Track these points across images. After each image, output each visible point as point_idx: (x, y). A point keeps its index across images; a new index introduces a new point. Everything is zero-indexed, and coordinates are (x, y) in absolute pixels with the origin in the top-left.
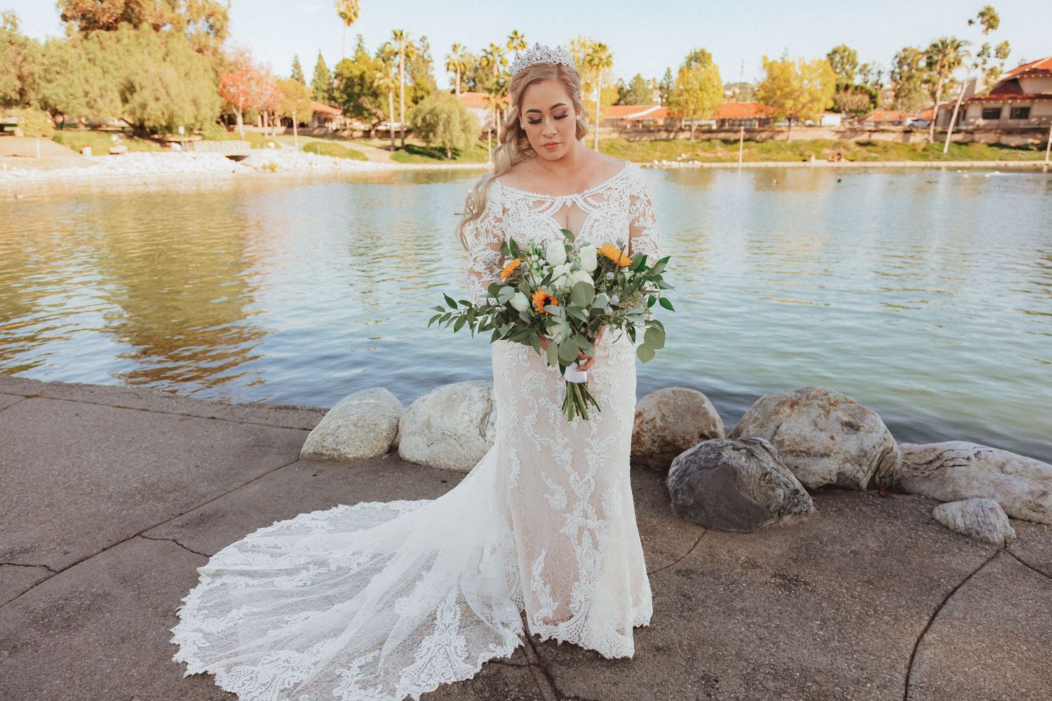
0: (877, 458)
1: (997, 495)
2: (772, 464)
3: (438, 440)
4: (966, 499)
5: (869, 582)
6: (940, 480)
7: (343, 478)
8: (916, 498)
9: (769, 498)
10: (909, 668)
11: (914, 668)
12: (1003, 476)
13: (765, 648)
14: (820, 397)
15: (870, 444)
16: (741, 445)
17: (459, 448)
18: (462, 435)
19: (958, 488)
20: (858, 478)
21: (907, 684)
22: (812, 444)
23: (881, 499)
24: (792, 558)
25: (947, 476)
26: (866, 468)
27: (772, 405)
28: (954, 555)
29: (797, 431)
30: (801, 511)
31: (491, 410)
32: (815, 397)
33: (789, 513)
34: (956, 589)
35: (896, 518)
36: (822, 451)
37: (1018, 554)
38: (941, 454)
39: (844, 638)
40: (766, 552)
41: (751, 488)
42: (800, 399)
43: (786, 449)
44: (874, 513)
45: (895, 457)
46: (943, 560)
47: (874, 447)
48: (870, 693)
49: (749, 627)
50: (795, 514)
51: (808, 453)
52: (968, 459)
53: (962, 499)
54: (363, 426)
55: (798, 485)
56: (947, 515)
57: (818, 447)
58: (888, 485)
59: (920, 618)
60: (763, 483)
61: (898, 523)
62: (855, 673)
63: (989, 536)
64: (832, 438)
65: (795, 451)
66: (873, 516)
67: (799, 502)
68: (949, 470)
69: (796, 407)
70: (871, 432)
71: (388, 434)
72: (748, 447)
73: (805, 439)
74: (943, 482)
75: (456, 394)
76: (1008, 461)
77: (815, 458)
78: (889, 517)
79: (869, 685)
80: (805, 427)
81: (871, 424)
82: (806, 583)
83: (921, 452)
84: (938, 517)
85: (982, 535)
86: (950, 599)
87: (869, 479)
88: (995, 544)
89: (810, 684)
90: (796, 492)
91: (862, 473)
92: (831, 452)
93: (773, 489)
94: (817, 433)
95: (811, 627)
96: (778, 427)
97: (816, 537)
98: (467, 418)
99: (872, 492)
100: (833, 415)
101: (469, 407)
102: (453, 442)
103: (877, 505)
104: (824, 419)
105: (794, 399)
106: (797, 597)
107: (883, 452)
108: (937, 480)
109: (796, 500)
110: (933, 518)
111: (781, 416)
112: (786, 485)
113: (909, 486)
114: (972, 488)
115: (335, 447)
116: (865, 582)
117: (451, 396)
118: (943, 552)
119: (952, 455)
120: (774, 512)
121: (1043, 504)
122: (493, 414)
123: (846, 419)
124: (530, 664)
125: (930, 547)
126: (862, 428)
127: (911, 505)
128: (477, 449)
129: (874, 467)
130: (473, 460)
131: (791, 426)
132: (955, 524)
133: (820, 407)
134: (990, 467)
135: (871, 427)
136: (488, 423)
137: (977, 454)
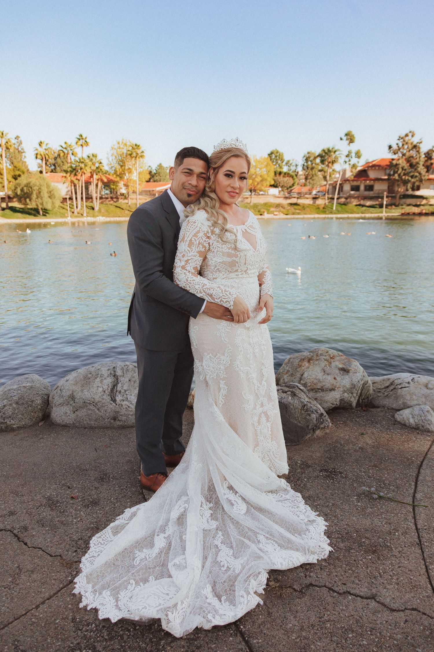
0: (360, 388)
1: (427, 402)
2: (307, 399)
3: (80, 407)
4: (411, 407)
5: (375, 466)
6: (395, 397)
7: (12, 444)
8: (382, 409)
9: (308, 421)
10: (414, 518)
11: (417, 517)
12: (428, 391)
13: (331, 521)
14: (324, 354)
15: (356, 380)
16: (286, 389)
17: (97, 412)
18: (99, 402)
19: (405, 401)
20: (351, 402)
21: (417, 529)
22: (324, 384)
23: (365, 413)
24: (327, 457)
25: (398, 394)
26: (355, 395)
27: (297, 362)
28: (414, 442)
29: (314, 376)
30: (325, 426)
31: (118, 383)
32: (321, 355)
33: (319, 428)
34: (422, 462)
35: (376, 423)
36: (330, 387)
38: (393, 382)
39: (373, 505)
40: (312, 456)
41: (296, 416)
42: (312, 357)
43: (309, 388)
44: (364, 422)
45: (369, 387)
46: (410, 446)
47: (359, 381)
48: (399, 539)
49: (317, 508)
50: (322, 428)
51: (322, 389)
52: (409, 383)
53: (408, 407)
54: (23, 404)
55: (322, 411)
56: (403, 418)
57: (328, 385)
58: (366, 403)
59: (410, 484)
60: (303, 412)
61: (379, 426)
62: (387, 528)
63: (429, 427)
64: (335, 378)
65: (314, 389)
66: (364, 423)
67: (323, 420)
68: (399, 391)
69: (311, 362)
70: (356, 373)
71: (42, 407)
72: (291, 390)
73: (319, 381)
74: (397, 398)
75: (90, 374)
76: (429, 382)
77: (327, 392)
78: (373, 423)
79: (397, 534)
80: (318, 373)
81: (355, 367)
82: (341, 473)
83: (381, 382)
84: (399, 420)
85: (425, 428)
86: (421, 469)
87: (356, 401)
89: (364, 540)
90: (322, 414)
91: (353, 398)
92: (335, 387)
93: (310, 415)
94: (326, 376)
95: (353, 501)
96: (302, 375)
97: (337, 442)
98: (101, 389)
99: (359, 409)
100: (333, 364)
101: (101, 381)
102: (92, 407)
103: (364, 416)
104: (329, 368)
105: (310, 357)
106: (338, 483)
107: (364, 384)
108: (393, 397)
109: (322, 420)
110: (396, 421)
111: (303, 368)
112: (316, 411)
113: (376, 403)
114: (413, 400)
115: (2, 421)
116: (373, 466)
117: (87, 376)
118: (408, 441)
119: (399, 381)
120: (311, 429)
122: (119, 385)
123: (341, 366)
125: (400, 439)
126: (351, 371)
127: (383, 414)
128: (110, 411)
129: (359, 394)
130: (108, 418)
131: (310, 373)
132: (409, 423)
133: (326, 360)
134: (420, 386)
135: (355, 370)
136: (116, 391)
137: (413, 380)
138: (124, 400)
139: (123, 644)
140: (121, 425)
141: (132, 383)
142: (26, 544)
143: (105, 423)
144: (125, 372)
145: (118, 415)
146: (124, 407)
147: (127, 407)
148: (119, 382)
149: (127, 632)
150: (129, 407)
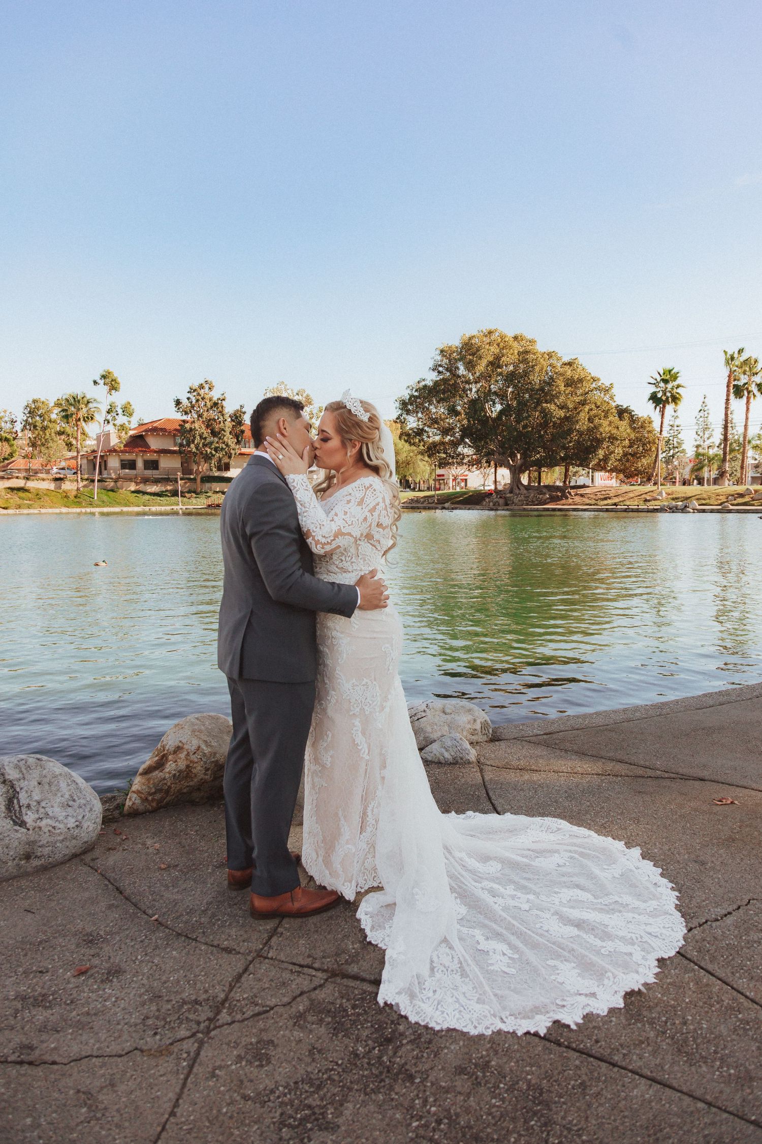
4: (435, 741)
12: (449, 717)
19: (427, 735)
28: (463, 776)
37: (488, 763)
46: (463, 782)
52: (425, 710)
56: (436, 754)
63: (468, 758)
68: (417, 722)
76: (445, 704)
84: (430, 759)
85: (464, 759)
88: (473, 762)
114: (436, 731)
122: (23, 797)
124: (326, 980)
128: (17, 843)
130: (14, 859)
132: (445, 758)
134: (437, 713)
136: (20, 807)
137: (428, 705)
138: (41, 819)
139: (341, 1084)
140: (42, 865)
141: (47, 787)
142: (54, 1063)
143: (7, 871)
144: (25, 771)
145: (35, 847)
146: (46, 830)
147: (50, 828)
148: (18, 790)
149: (333, 1072)
150: (54, 828)
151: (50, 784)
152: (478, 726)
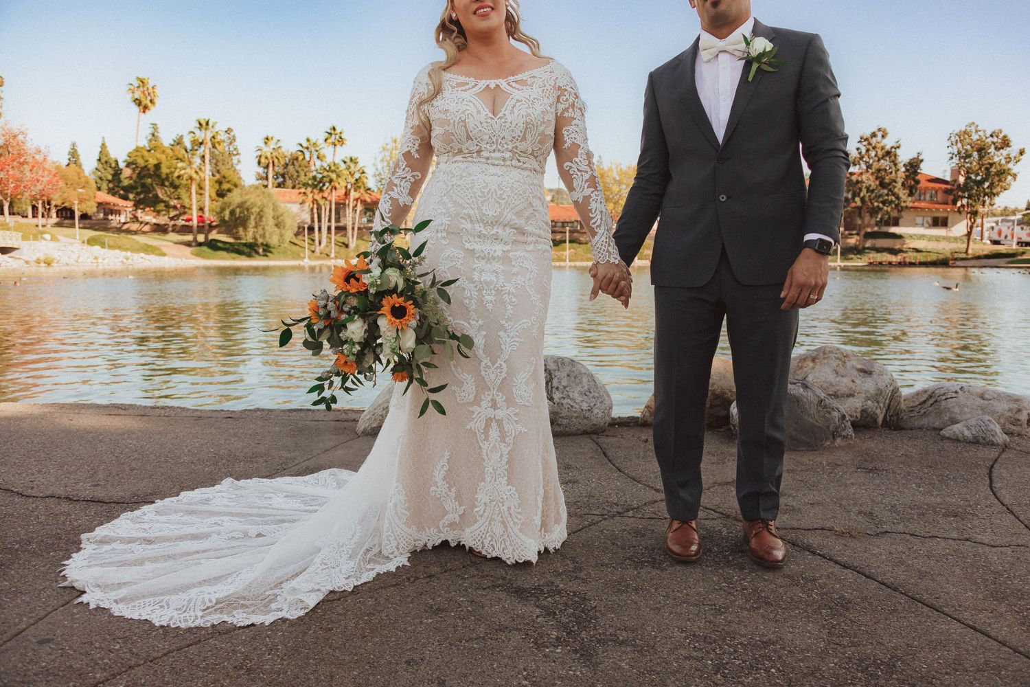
0: (889, 396)
2: (823, 394)
5: (930, 466)
6: (936, 413)
8: (920, 430)
9: (828, 420)
10: (997, 498)
12: (986, 402)
14: (835, 352)
15: (883, 385)
19: (953, 415)
20: (876, 415)
21: (1003, 504)
22: (838, 388)
24: (861, 460)
25: (942, 407)
26: (882, 405)
28: (975, 452)
29: (823, 379)
30: (847, 436)
32: (830, 353)
33: (840, 436)
34: (992, 465)
35: (916, 439)
36: (848, 392)
37: (1018, 448)
38: (933, 393)
39: (939, 490)
40: (838, 459)
41: (812, 412)
42: (818, 355)
45: (900, 397)
46: (970, 455)
47: (887, 387)
50: (843, 437)
51: (836, 395)
52: (956, 392)
53: (959, 422)
55: (843, 411)
56: (954, 433)
57: (843, 390)
58: (895, 423)
59: (982, 478)
60: (820, 408)
61: (920, 440)
63: (992, 439)
64: (853, 381)
66: (899, 438)
67: (845, 426)
69: (816, 360)
70: (881, 374)
73: (831, 384)
74: (940, 414)
76: (985, 392)
77: (843, 399)
78: (911, 439)
80: (828, 375)
81: (880, 369)
83: (913, 397)
86: (993, 469)
87: (883, 416)
88: (998, 445)
91: (879, 410)
92: (854, 393)
93: (830, 413)
94: (840, 379)
95: (911, 487)
99: (888, 426)
100: (849, 364)
104: (842, 368)
107: (893, 391)
108: (934, 415)
109: (843, 425)
110: (944, 437)
112: (838, 410)
113: (908, 425)
114: (964, 413)
116: (926, 467)
118: (966, 451)
119: (942, 391)
120: (831, 434)
121: (1020, 418)
122: (555, 381)
123: (859, 366)
125: (955, 450)
126: (873, 373)
129: (886, 405)
131: (817, 375)
132: (964, 436)
133: (838, 358)
134: (973, 397)
135: (880, 371)
137: (962, 388)
138: (564, 398)
141: (573, 379)
144: (559, 366)
145: (558, 417)
146: (566, 407)
147: (569, 407)
150: (572, 406)
151: (575, 377)
152: (1024, 417)
